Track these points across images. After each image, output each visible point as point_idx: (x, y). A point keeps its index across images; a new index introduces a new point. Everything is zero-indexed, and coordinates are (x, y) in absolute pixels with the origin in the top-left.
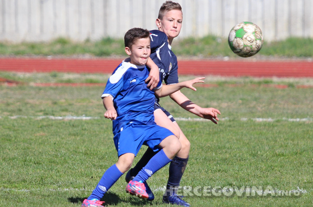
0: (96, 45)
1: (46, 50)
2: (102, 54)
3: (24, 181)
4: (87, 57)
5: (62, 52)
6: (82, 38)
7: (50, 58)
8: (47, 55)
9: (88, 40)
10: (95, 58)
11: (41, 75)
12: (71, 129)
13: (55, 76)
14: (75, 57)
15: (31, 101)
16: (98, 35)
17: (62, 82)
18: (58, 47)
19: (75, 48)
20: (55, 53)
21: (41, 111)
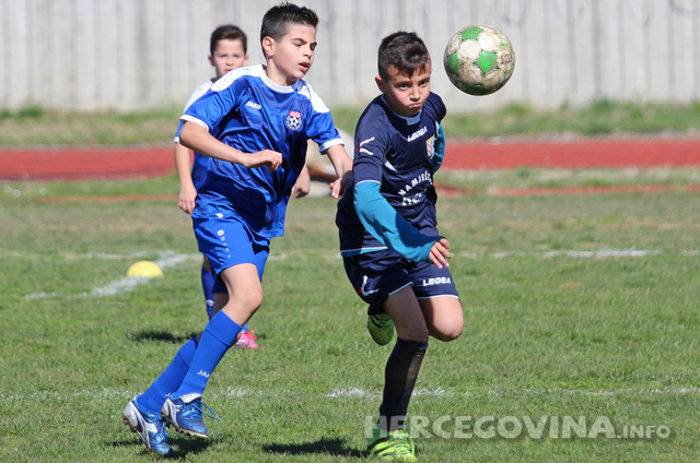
0: (583, 114)
1: (488, 126)
2: (595, 131)
3: (593, 375)
4: (568, 137)
5: (519, 130)
6: (555, 102)
7: (497, 141)
8: (490, 135)
9: (565, 106)
10: (583, 140)
11: (496, 174)
12: (624, 275)
13: (524, 175)
14: (543, 138)
15: (512, 224)
16: (584, 95)
17: (540, 186)
18: (510, 121)
19: (544, 121)
20: (508, 132)
21: (543, 242)
